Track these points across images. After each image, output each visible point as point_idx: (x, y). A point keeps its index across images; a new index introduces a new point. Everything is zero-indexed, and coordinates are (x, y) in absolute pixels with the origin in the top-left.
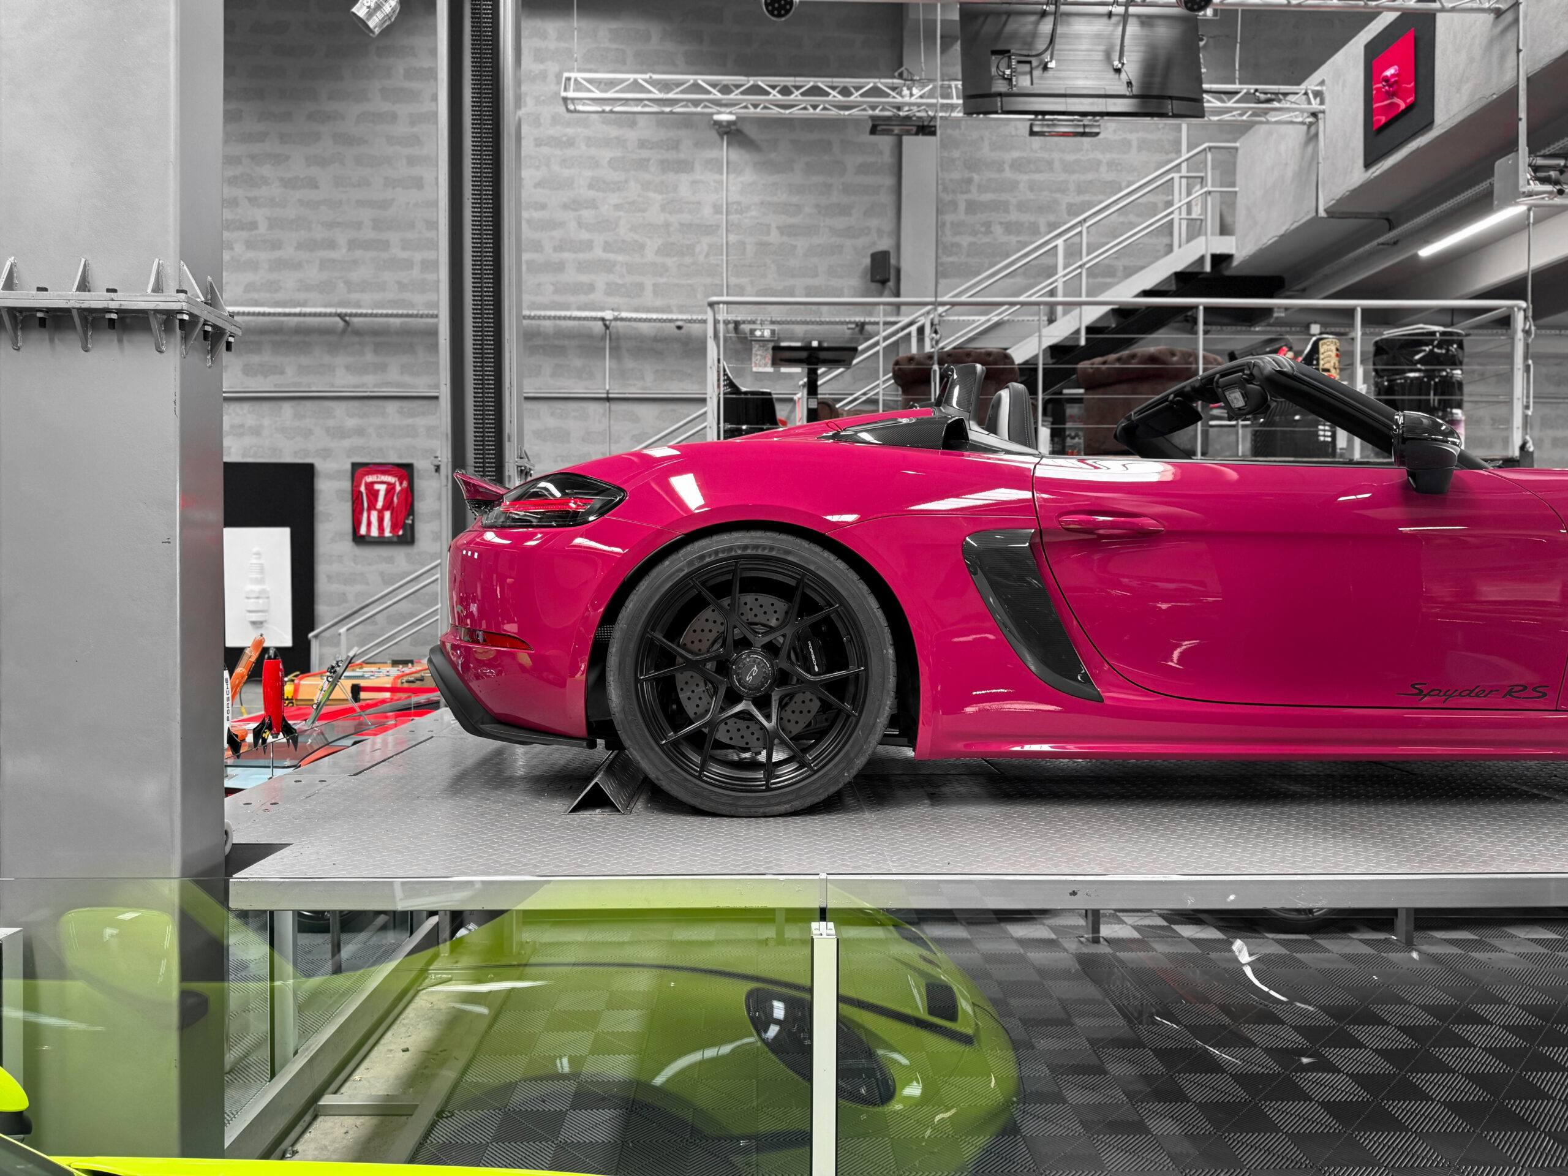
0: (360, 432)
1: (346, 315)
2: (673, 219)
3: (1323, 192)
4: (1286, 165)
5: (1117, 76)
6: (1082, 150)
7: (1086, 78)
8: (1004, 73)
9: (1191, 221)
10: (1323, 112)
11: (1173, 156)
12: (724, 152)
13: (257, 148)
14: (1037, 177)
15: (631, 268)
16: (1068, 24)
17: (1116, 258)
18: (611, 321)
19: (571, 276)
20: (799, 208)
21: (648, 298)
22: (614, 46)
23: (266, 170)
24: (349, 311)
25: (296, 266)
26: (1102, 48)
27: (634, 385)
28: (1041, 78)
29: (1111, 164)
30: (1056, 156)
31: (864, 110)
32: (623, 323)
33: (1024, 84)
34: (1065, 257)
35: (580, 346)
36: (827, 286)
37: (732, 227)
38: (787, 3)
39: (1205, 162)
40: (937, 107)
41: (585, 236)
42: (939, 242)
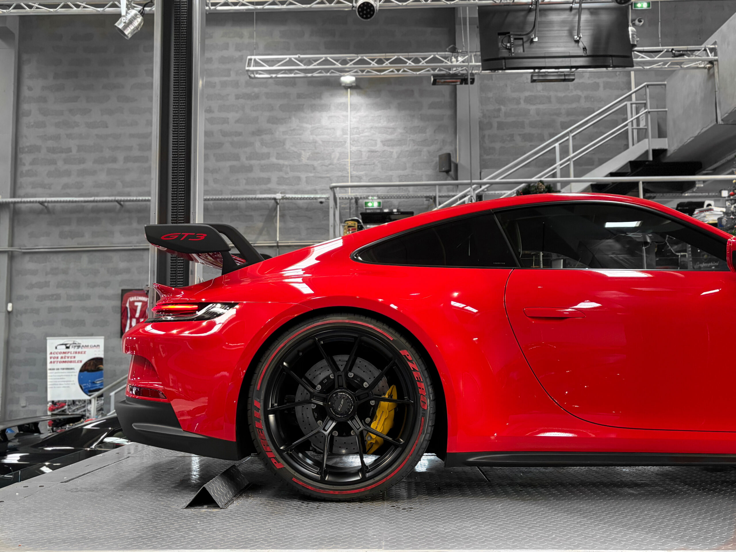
0: (128, 271)
1: (121, 201)
2: (318, 138)
3: (720, 109)
4: (696, 93)
5: (577, 44)
7: (558, 47)
8: (506, 45)
9: (639, 130)
10: (717, 60)
11: (625, 91)
13: (72, 105)
14: (541, 107)
15: (293, 168)
16: (546, 15)
17: (594, 154)
18: (280, 199)
19: (257, 174)
20: (394, 129)
21: (303, 186)
22: (283, 40)
23: (78, 118)
24: (122, 198)
25: (94, 173)
26: (567, 28)
28: (529, 48)
29: (587, 98)
30: (552, 94)
31: (428, 71)
32: (287, 201)
33: (519, 51)
34: (561, 154)
35: (261, 215)
36: (412, 175)
37: (354, 142)
38: (371, 10)
39: (646, 94)
40: (474, 67)
41: (265, 150)
42: (481, 147)
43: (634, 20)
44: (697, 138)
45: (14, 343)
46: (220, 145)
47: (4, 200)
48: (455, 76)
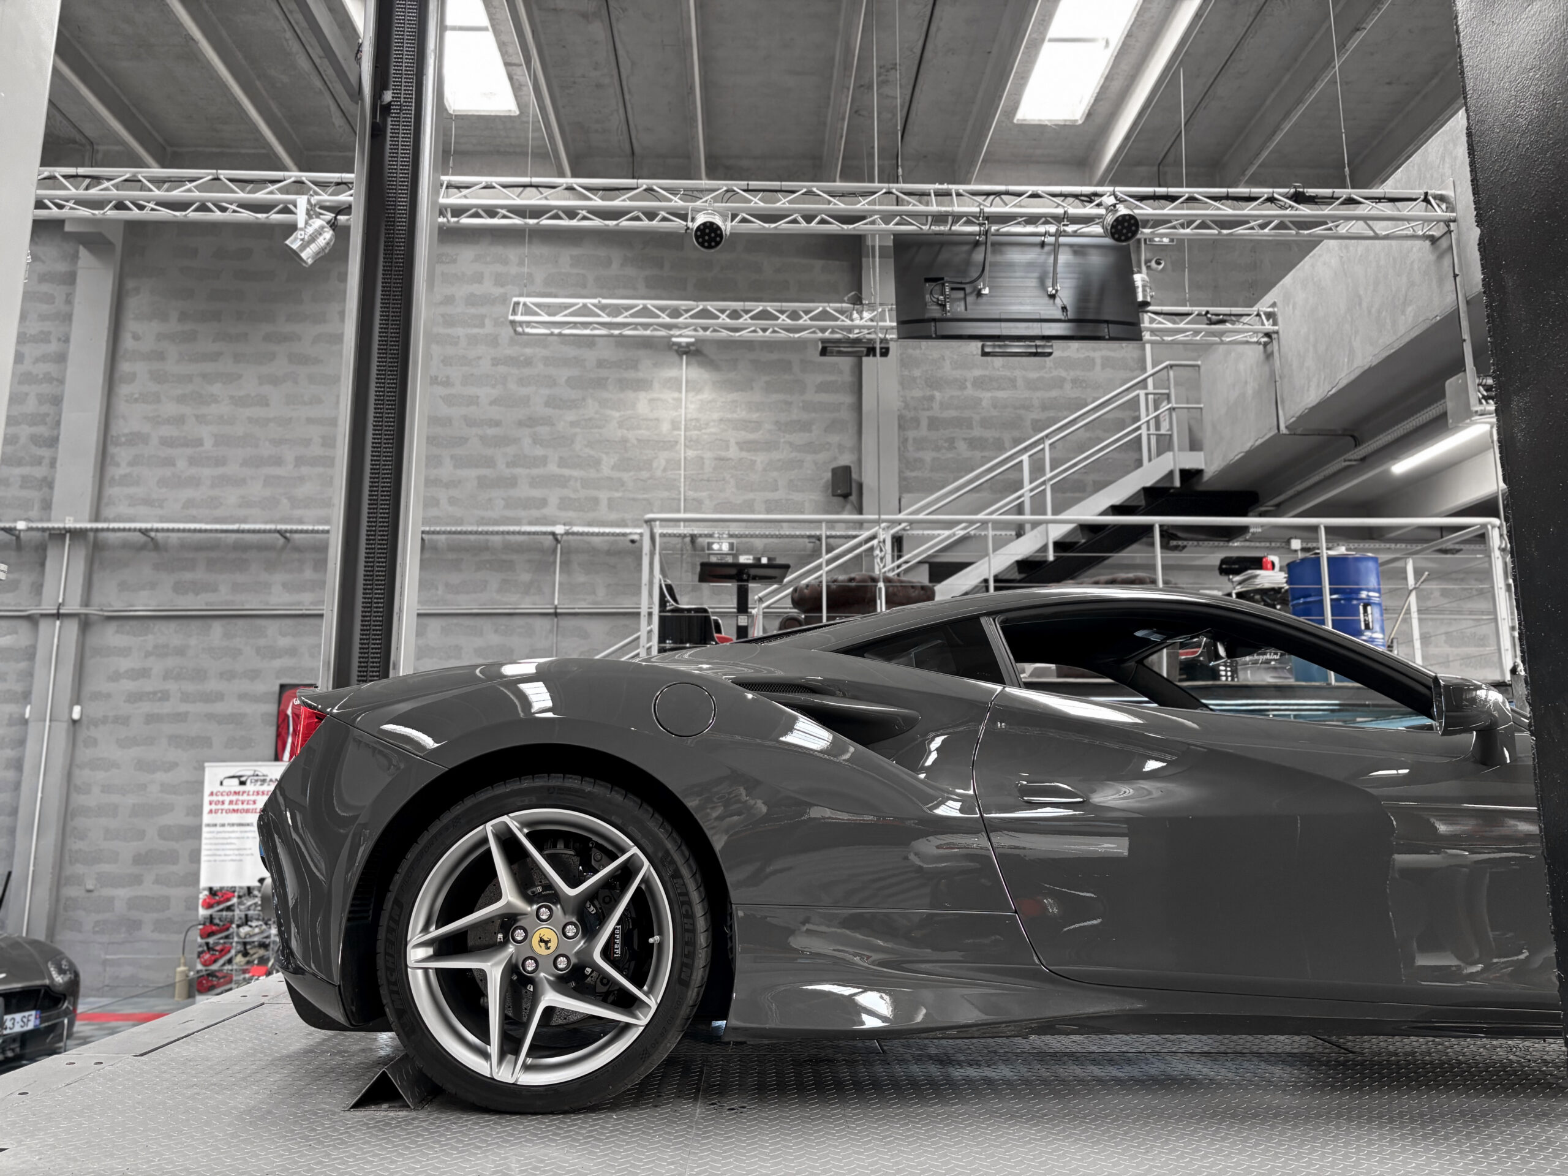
0: (292, 652)
1: (286, 531)
2: (631, 435)
3: (1283, 409)
4: (1246, 383)
5: (1051, 301)
6: (1044, 367)
7: (1021, 304)
8: (938, 299)
9: (1159, 437)
10: (1277, 332)
11: (1136, 373)
12: (685, 371)
13: (209, 367)
14: (1001, 394)
15: (586, 483)
16: (1001, 253)
17: (1086, 473)
18: (562, 535)
19: (524, 491)
20: (758, 425)
21: (603, 512)
22: (575, 271)
23: (217, 389)
24: (289, 527)
25: (240, 482)
26: (1036, 275)
27: (585, 600)
28: (975, 304)
29: (1075, 381)
30: (1018, 373)
31: (814, 332)
32: (575, 537)
33: (958, 310)
34: (1031, 472)
35: (529, 561)
36: (787, 500)
37: (690, 443)
38: (717, 236)
39: (1168, 379)
40: (887, 330)
41: (539, 451)
42: (902, 457)
43: (1150, 261)
44: (1251, 454)
45: (82, 775)
46: (463, 441)
47: (78, 525)
48: (857, 341)
